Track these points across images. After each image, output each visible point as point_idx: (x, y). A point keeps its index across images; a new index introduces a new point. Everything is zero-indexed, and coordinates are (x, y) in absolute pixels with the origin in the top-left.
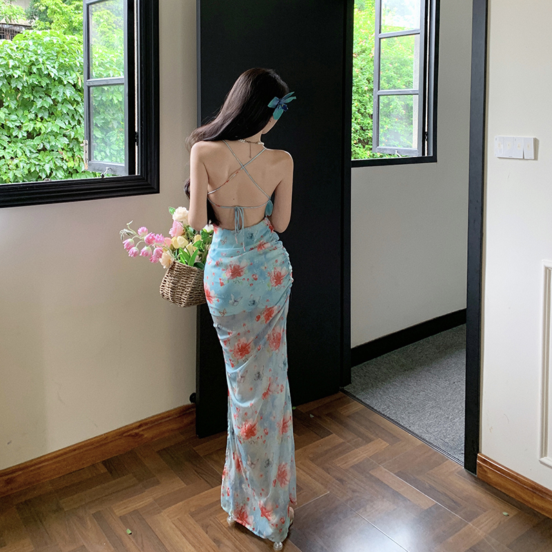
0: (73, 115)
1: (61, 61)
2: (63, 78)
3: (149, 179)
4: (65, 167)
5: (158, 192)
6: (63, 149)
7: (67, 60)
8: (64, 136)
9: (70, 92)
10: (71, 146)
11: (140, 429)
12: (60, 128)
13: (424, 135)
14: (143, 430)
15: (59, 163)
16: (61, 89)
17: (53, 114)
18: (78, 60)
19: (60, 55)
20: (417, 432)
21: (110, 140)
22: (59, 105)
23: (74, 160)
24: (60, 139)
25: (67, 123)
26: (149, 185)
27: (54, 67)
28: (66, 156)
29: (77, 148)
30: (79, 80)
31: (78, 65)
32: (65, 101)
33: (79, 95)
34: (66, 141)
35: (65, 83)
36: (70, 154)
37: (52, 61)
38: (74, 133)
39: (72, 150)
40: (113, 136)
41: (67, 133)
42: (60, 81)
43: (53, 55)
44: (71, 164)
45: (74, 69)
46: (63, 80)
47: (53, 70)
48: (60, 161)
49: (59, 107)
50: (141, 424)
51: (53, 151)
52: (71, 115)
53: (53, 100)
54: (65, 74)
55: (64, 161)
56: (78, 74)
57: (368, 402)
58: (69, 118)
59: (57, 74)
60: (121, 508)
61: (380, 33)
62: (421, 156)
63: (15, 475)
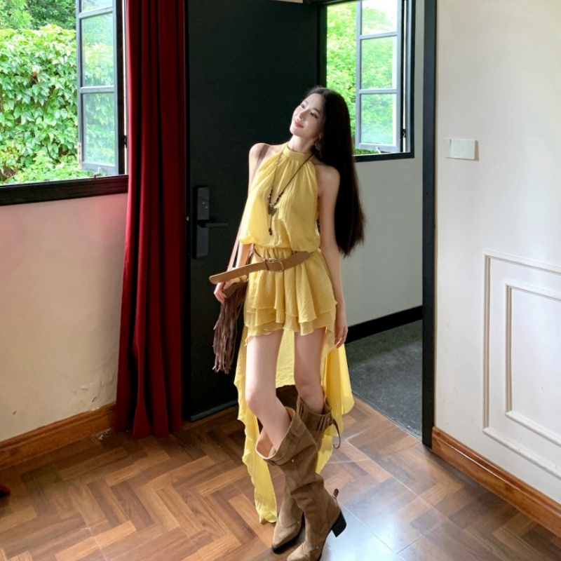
13: (402, 132)
60: (113, 479)
61: (361, 34)
62: (399, 152)
63: (19, 445)
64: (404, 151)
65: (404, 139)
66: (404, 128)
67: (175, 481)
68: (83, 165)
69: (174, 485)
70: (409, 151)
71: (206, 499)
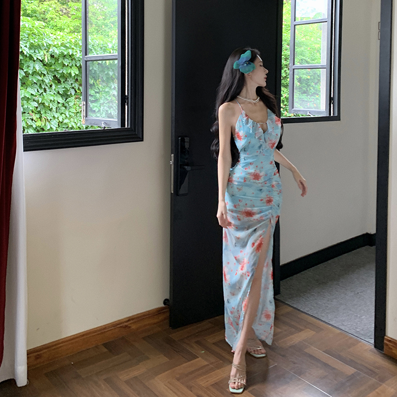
0: (40, 84)
1: (31, 41)
2: (33, 55)
3: (136, 130)
4: (34, 126)
5: (142, 140)
6: (33, 112)
7: (36, 41)
8: (34, 100)
9: (38, 67)
10: (39, 109)
11: (129, 322)
12: (32, 94)
13: (331, 100)
14: (131, 324)
15: (30, 122)
16: (31, 64)
17: (24, 83)
18: (44, 41)
19: (31, 37)
20: (335, 325)
21: (69, 105)
22: (30, 76)
23: (41, 120)
24: (31, 103)
25: (36, 91)
26: (135, 134)
27: (26, 46)
28: (35, 117)
29: (44, 111)
30: (46, 57)
31: (45, 45)
32: (35, 73)
33: (45, 68)
34: (36, 104)
35: (35, 59)
36: (38, 116)
37: (25, 41)
38: (41, 99)
39: (39, 112)
40: (71, 101)
41: (36, 99)
42: (31, 57)
43: (25, 37)
44: (39, 123)
45: (42, 48)
46: (34, 56)
47: (25, 48)
48: (30, 121)
49: (30, 78)
50: (130, 319)
51: (25, 113)
52: (38, 84)
53: (25, 72)
54: (35, 52)
55: (33, 121)
56: (45, 52)
57: (295, 306)
58: (37, 87)
59: (28, 52)
60: (124, 376)
61: (295, 21)
62: (328, 116)
63: (41, 352)
64: (332, 115)
65: (332, 105)
66: (332, 96)
67: (178, 376)
68: (86, 120)
69: (178, 379)
70: (336, 115)
71: (207, 388)
